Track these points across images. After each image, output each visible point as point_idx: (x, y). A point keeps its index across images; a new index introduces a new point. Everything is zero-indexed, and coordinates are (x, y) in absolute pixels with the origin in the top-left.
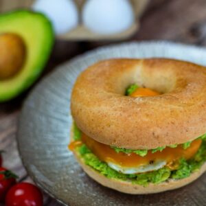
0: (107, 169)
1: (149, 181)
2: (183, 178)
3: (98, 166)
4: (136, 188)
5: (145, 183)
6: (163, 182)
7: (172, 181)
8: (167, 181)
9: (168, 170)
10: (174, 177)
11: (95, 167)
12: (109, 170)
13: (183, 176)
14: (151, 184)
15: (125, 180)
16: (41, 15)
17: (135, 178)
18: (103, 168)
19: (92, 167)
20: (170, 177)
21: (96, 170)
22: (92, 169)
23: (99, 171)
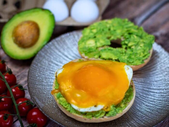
0: (70, 108)
1: (93, 116)
2: (112, 116)
3: (66, 105)
4: (85, 120)
5: (90, 117)
6: (100, 117)
7: (105, 117)
8: (103, 117)
9: (104, 111)
10: (107, 115)
11: (64, 106)
12: (71, 108)
13: (112, 115)
14: (94, 118)
15: (80, 114)
16: (49, 11)
17: (85, 114)
18: (68, 107)
19: (62, 106)
20: (105, 115)
21: (64, 107)
22: (62, 107)
23: (66, 109)
